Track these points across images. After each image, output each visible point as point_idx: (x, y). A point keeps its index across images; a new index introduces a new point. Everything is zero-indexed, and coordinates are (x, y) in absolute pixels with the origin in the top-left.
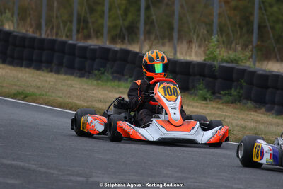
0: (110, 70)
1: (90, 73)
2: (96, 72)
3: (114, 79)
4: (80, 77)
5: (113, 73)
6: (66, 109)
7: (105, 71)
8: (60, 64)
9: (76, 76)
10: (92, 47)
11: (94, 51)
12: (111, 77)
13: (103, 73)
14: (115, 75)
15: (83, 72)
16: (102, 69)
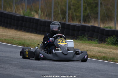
1: (77, 37)
2: (80, 37)
3: (89, 40)
5: (88, 37)
7: (84, 36)
10: (77, 25)
11: (79, 27)
12: (87, 39)
13: (83, 37)
14: (89, 38)
15: (74, 37)
16: (82, 35)
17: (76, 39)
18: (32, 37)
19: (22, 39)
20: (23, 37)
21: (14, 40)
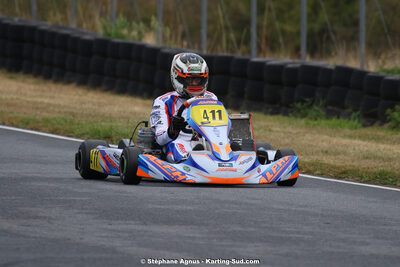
0: (321, 101)
1: (288, 106)
2: (299, 105)
3: (329, 115)
4: (272, 114)
5: (325, 106)
7: (313, 102)
9: (266, 113)
10: (290, 66)
11: (294, 71)
12: (323, 113)
13: (310, 106)
14: (330, 107)
15: (278, 106)
16: (307, 100)
17: (286, 114)
18: (137, 109)
19: (104, 118)
20: (106, 110)
21: (76, 121)
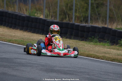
0: (97, 37)
1: (86, 38)
2: (90, 38)
3: (100, 41)
4: (81, 40)
5: (98, 39)
6: (91, 57)
8: (71, 35)
9: (79, 40)
10: (87, 26)
11: (89, 28)
12: (97, 41)
14: (100, 39)
15: (83, 38)
16: (93, 37)
17: (86, 41)
